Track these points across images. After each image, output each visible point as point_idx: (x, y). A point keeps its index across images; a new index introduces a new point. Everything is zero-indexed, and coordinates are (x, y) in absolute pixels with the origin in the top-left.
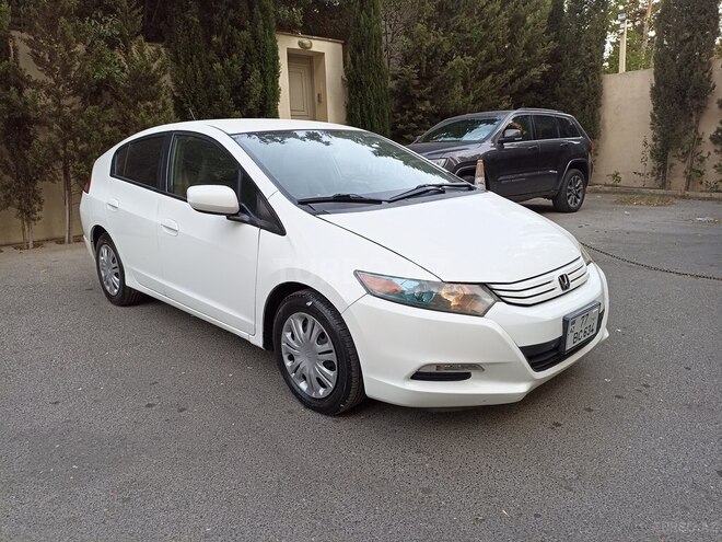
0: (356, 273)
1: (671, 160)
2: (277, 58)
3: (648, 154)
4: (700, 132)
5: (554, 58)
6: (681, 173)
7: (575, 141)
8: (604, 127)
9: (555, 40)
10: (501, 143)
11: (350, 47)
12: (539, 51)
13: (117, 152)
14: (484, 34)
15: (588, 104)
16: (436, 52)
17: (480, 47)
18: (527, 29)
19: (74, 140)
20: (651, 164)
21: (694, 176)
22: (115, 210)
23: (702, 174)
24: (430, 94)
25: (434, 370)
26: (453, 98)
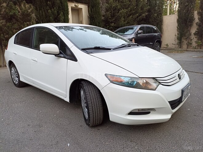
0: (106, 75)
1: (183, 40)
2: (68, 9)
3: (176, 38)
4: (191, 32)
5: (149, 11)
6: (186, 44)
7: (156, 34)
8: (163, 31)
9: (149, 5)
10: (137, 34)
11: (90, 7)
12: (145, 9)
14: (129, 3)
15: (159, 23)
16: (116, 8)
17: (129, 7)
18: (141, 2)
19: (3, 34)
20: (177, 41)
21: (189, 44)
22: (16, 55)
23: (191, 44)
24: (114, 21)
25: (137, 111)
26: (121, 22)
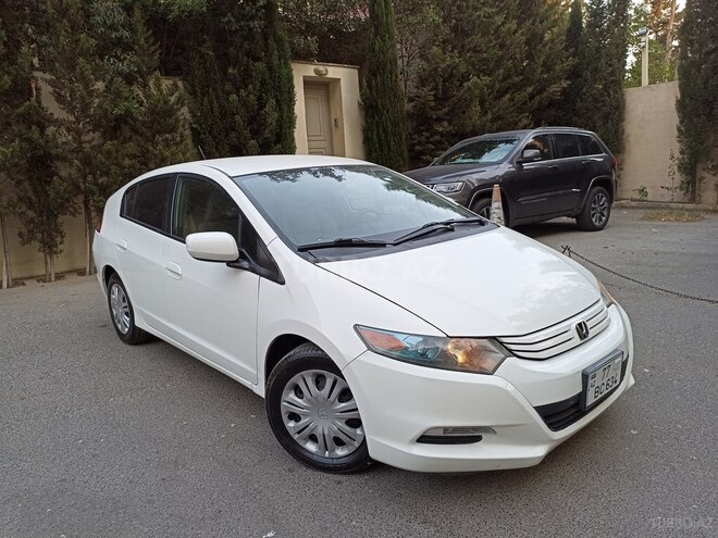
0: (356, 326)
1: (700, 173)
2: (293, 87)
3: (676, 168)
5: (574, 74)
6: (712, 187)
7: (598, 158)
8: (628, 141)
9: (574, 55)
10: (520, 163)
11: (366, 72)
12: (558, 68)
13: (127, 192)
14: (500, 53)
15: (610, 119)
16: (452, 73)
17: (498, 64)
18: (544, 46)
19: (94, 175)
20: (679, 178)
22: (124, 252)
24: (446, 114)
25: (441, 433)
26: (471, 118)
